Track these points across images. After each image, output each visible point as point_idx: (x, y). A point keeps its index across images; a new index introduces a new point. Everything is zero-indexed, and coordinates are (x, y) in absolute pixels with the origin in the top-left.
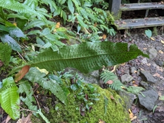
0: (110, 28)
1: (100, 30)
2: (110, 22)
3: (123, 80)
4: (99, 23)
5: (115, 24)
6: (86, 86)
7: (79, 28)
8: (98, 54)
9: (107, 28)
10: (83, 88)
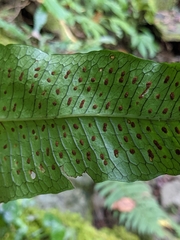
0: (140, 32)
1: (110, 33)
2: (143, 13)
3: (167, 200)
4: (109, 13)
5: (157, 22)
6: (37, 223)
7: (40, 19)
8: (65, 112)
9: (131, 30)
10: (24, 229)
